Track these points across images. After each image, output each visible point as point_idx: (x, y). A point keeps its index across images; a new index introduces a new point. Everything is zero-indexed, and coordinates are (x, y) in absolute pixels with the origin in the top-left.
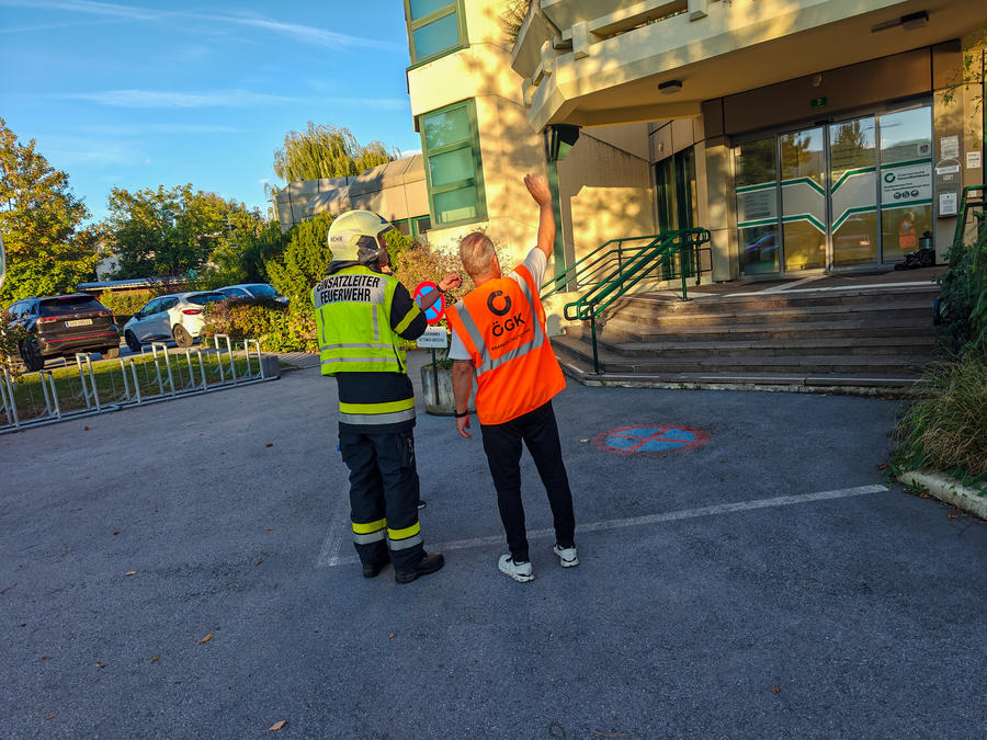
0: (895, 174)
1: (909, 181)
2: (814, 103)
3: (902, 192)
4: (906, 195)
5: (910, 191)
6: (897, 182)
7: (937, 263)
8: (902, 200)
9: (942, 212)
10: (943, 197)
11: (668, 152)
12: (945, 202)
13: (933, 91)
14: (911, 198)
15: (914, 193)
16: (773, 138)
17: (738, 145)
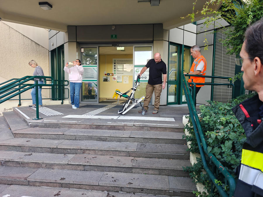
2: (112, 36)
11: (55, 47)
13: (153, 40)
14: (144, 79)
15: (145, 77)
16: (96, 48)
17: (82, 48)
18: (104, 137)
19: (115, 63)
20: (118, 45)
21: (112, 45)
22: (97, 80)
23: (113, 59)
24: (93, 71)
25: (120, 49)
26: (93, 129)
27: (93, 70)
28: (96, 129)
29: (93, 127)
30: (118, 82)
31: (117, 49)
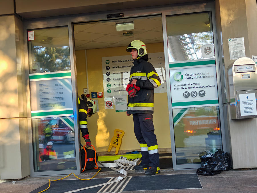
0: (183, 73)
1: (195, 81)
3: (190, 91)
4: (194, 94)
6: (185, 81)
7: (235, 167)
8: (190, 99)
9: (243, 114)
12: (245, 102)
14: (198, 98)
15: (202, 93)
16: (67, 26)
17: (31, 30)
19: (108, 68)
20: (123, 16)
21: (108, 16)
22: (72, 109)
23: (104, 59)
24: (60, 87)
25: (125, 27)
27: (60, 85)
30: (117, 111)
31: (118, 30)
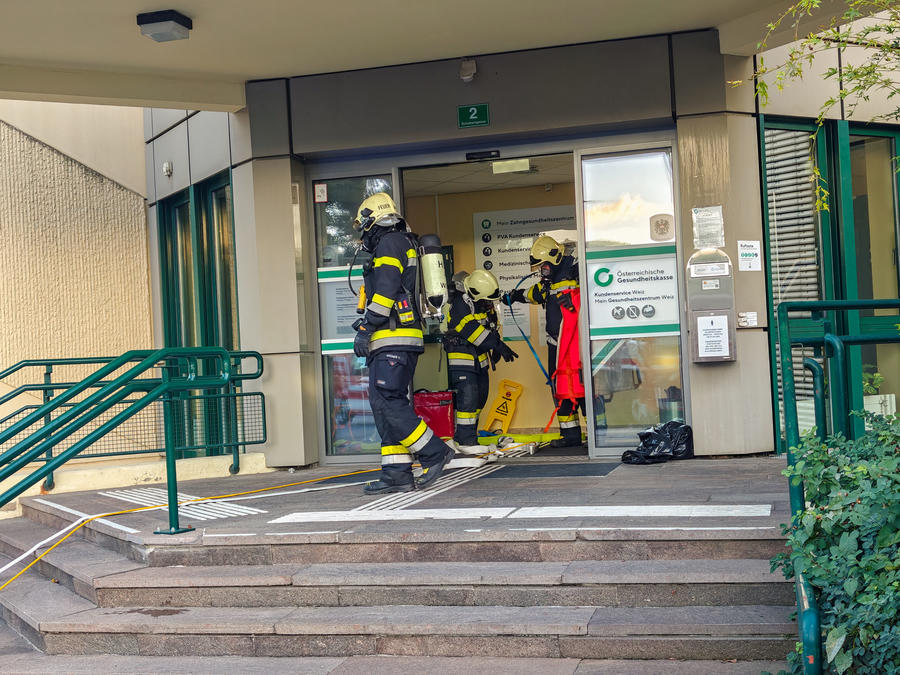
1: (637, 286)
2: (464, 114)
3: (626, 306)
4: (634, 312)
5: (640, 305)
6: (615, 287)
8: (627, 322)
9: (704, 353)
10: (703, 323)
11: (181, 182)
12: (708, 332)
13: (675, 117)
14: (642, 321)
16: (389, 174)
17: (320, 182)
18: (455, 588)
20: (498, 155)
21: (467, 157)
23: (479, 217)
25: (511, 166)
26: (407, 560)
28: (420, 560)
29: (406, 552)
31: (496, 172)
